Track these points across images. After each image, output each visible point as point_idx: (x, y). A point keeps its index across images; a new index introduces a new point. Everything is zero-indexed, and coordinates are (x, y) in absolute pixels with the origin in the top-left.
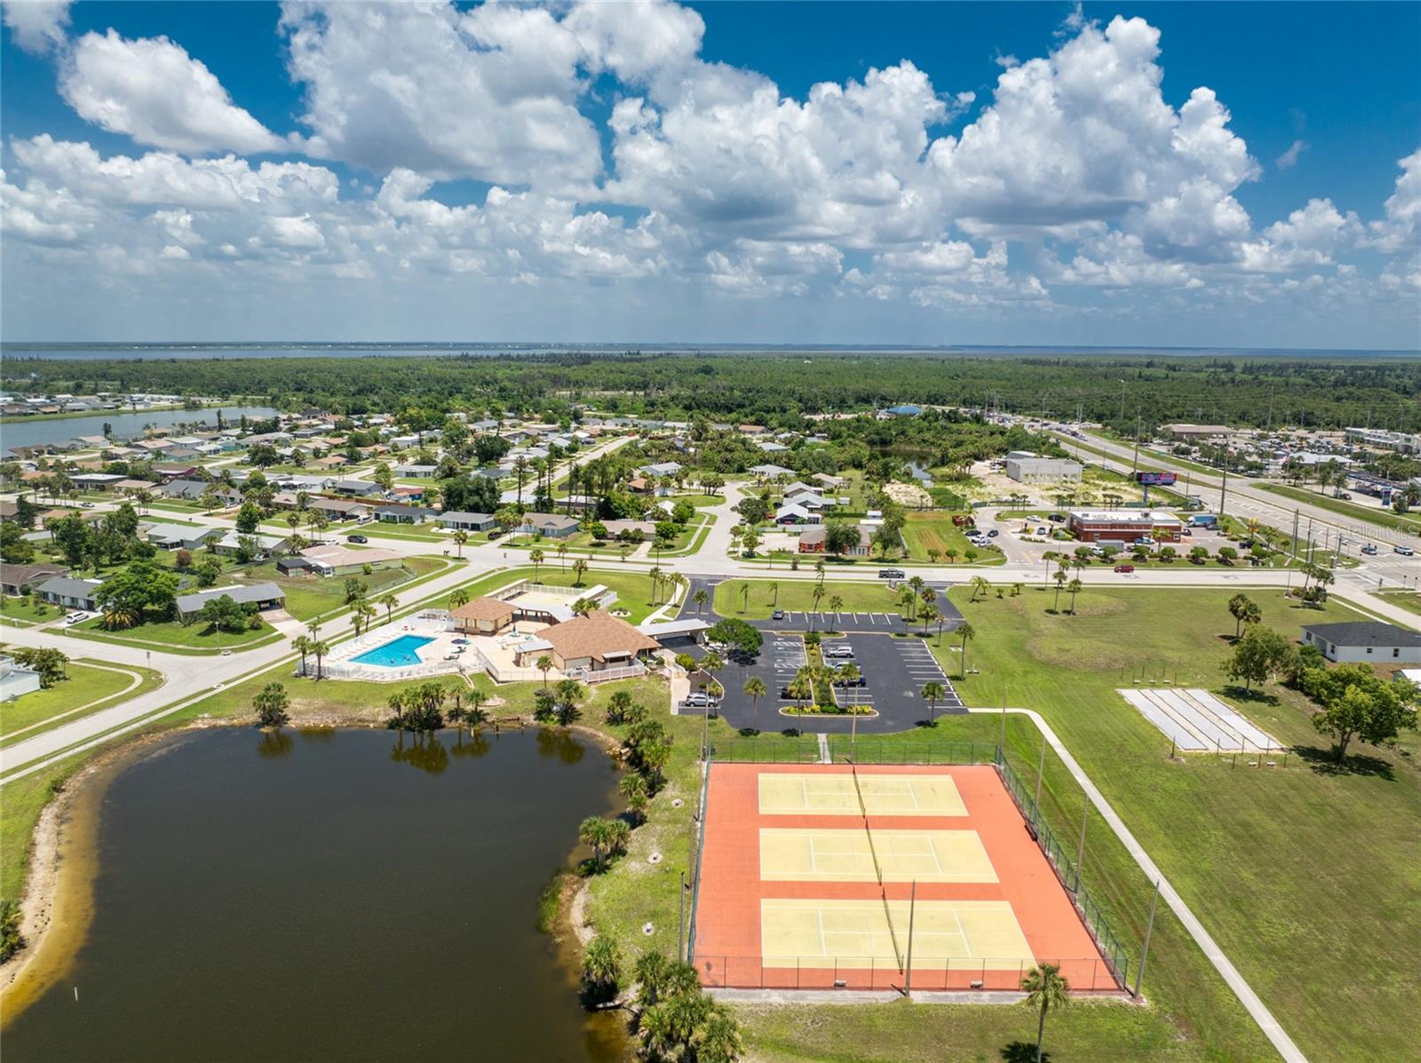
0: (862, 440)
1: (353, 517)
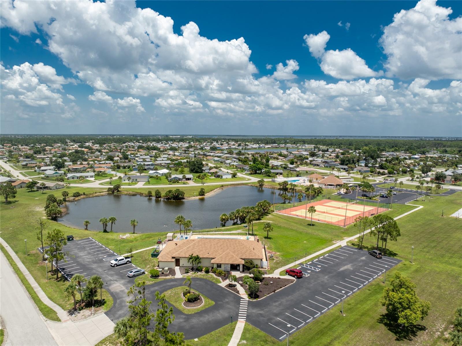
1: (319, 166)
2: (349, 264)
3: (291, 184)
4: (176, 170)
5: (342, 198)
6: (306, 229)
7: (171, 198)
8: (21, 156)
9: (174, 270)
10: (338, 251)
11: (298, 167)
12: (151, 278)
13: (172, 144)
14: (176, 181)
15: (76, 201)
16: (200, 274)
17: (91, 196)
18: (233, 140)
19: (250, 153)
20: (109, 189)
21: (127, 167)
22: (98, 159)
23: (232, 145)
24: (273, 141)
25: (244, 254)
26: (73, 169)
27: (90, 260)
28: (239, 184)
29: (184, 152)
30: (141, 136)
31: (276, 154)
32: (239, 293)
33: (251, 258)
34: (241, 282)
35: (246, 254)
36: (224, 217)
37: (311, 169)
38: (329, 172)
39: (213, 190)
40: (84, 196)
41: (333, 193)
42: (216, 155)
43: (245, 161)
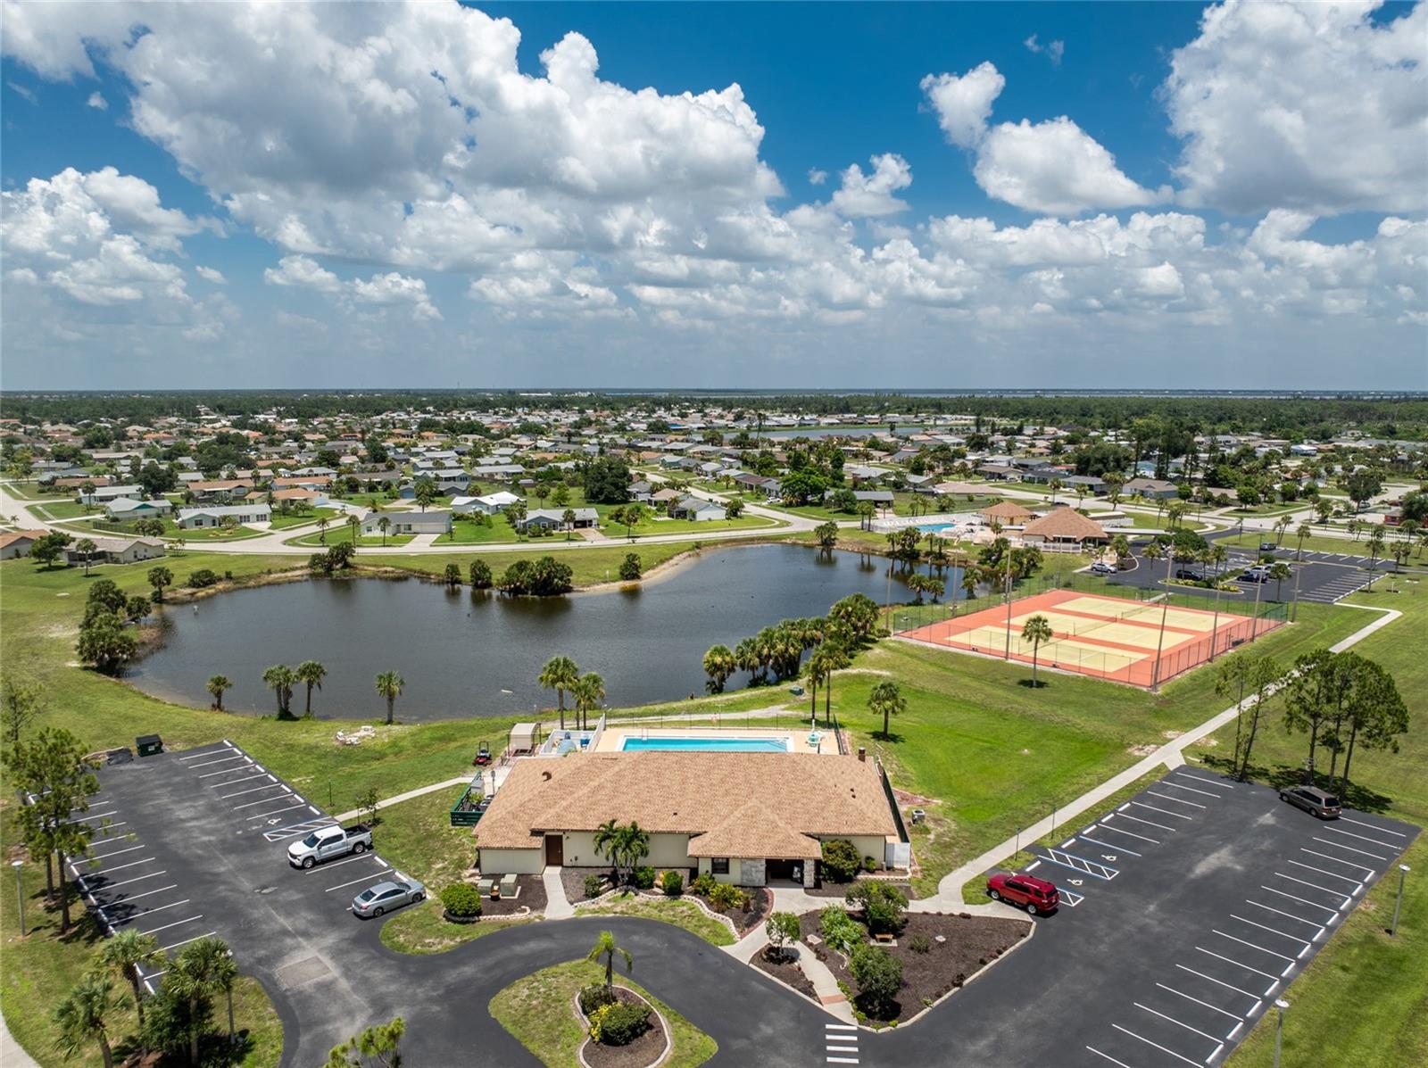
1: (1005, 478)
2: (1221, 847)
3: (930, 539)
4: (542, 495)
5: (1111, 584)
6: (1020, 699)
7: (526, 588)
8: (42, 453)
9: (541, 882)
10: (1161, 788)
11: (940, 482)
12: (448, 920)
13: (529, 414)
14: (543, 529)
15: (197, 601)
16: (644, 900)
17: (252, 583)
18: (716, 403)
19: (776, 439)
20: (316, 560)
21: (380, 487)
22: (288, 462)
23: (716, 418)
24: (842, 404)
25: (817, 815)
26: (205, 493)
27: (212, 838)
28: (751, 540)
29: (566, 439)
30: (429, 393)
31: (861, 444)
32: (812, 994)
33: (845, 830)
34: (814, 939)
35: (825, 814)
36: (718, 660)
37: (982, 487)
38: (1041, 497)
39: (667, 560)
40: (230, 585)
41: (1077, 568)
42: (667, 447)
43: (765, 466)
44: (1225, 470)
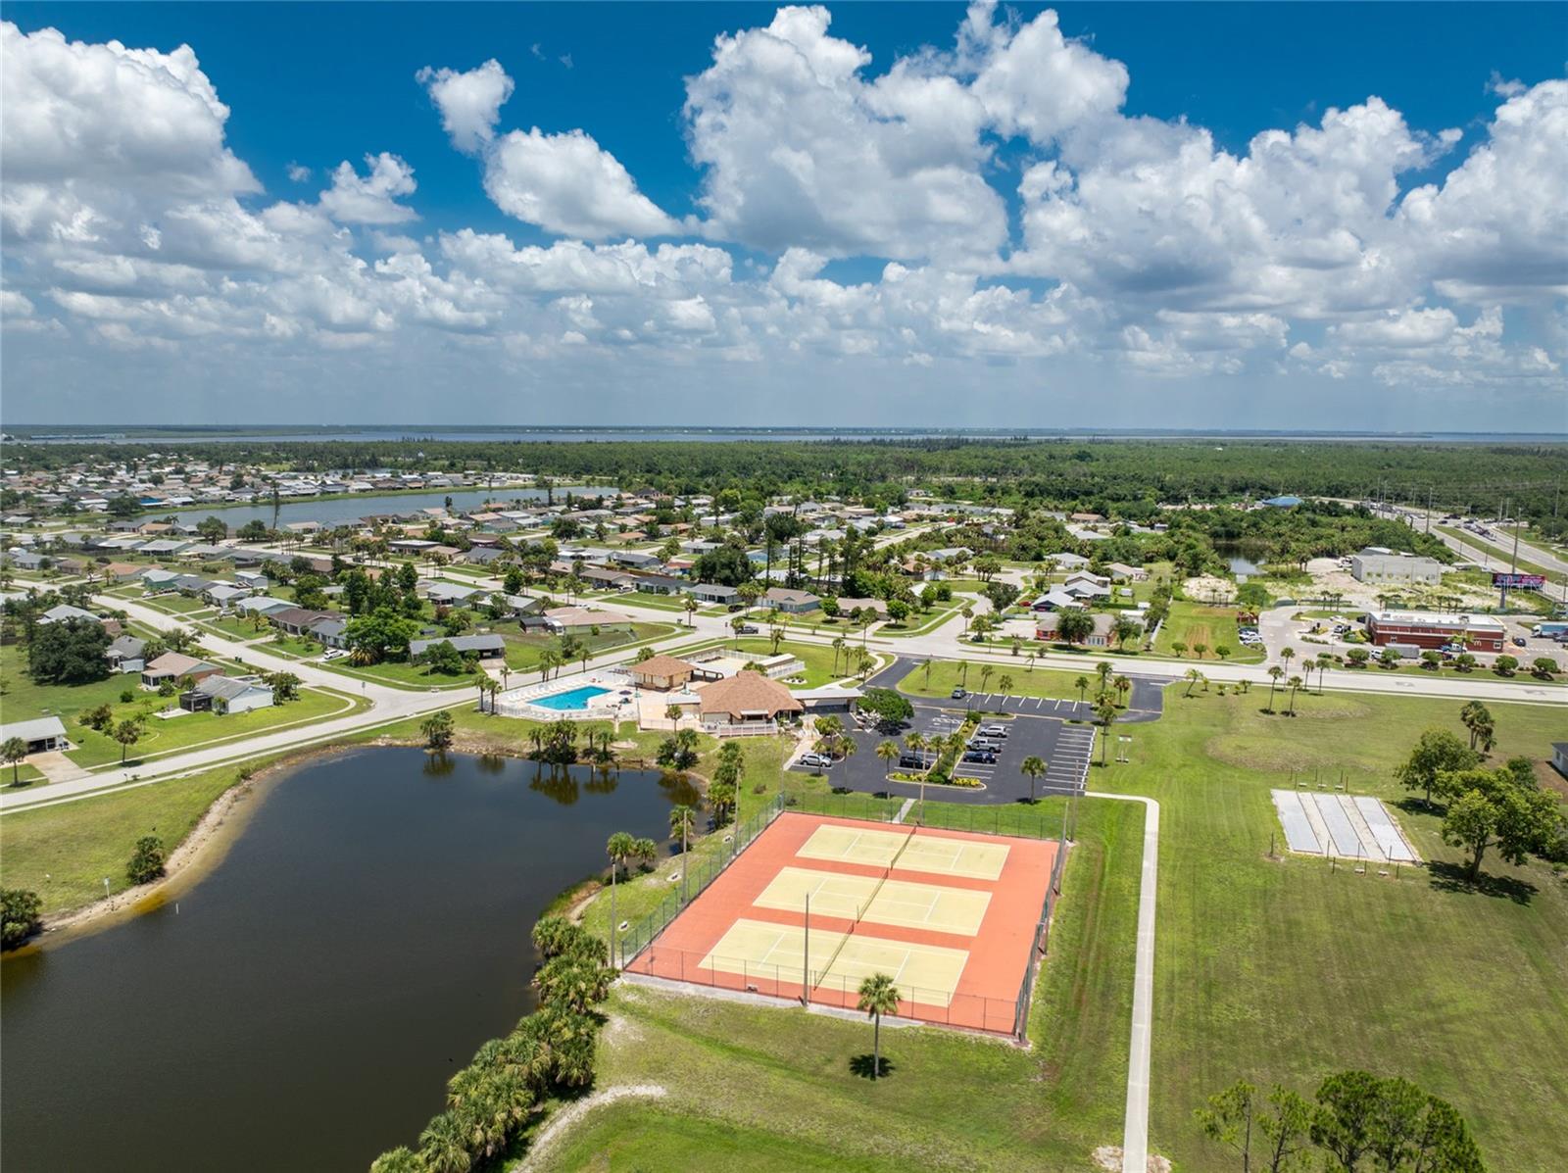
0: (1204, 532)
1: (617, 586)
3: (590, 734)
23: (204, 483)
38: (671, 617)
42: (146, 548)
44: (864, 574)
